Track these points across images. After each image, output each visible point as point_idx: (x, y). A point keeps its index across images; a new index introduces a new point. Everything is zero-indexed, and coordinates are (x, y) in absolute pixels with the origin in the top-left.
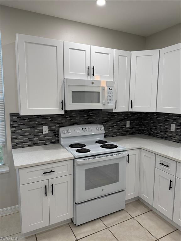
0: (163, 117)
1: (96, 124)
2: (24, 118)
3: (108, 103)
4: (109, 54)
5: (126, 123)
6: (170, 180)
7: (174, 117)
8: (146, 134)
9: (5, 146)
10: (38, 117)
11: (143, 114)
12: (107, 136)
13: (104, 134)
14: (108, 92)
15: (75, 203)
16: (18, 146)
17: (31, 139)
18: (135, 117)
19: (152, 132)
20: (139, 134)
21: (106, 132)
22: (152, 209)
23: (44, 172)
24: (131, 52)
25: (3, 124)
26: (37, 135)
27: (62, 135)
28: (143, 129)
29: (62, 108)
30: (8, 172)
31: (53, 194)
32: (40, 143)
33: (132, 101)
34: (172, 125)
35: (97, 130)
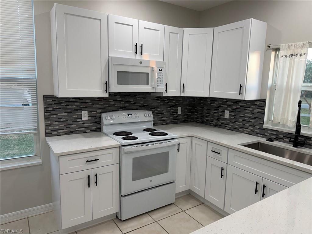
0: (217, 103)
1: (144, 110)
2: (61, 102)
3: (158, 85)
4: (159, 31)
5: (177, 109)
6: (222, 168)
7: (228, 103)
8: (199, 122)
9: (37, 134)
10: (77, 100)
11: (196, 100)
12: (155, 124)
13: (153, 121)
14: (158, 74)
15: (120, 196)
16: (53, 133)
17: (68, 126)
18: (187, 103)
19: (205, 120)
20: (191, 122)
21: (155, 119)
22: (204, 202)
23: (87, 161)
24: (184, 29)
25: (35, 108)
26: (75, 121)
27: (105, 122)
28: (196, 116)
29: (106, 90)
30: (41, 164)
31: (96, 185)
32: (78, 131)
33: (183, 84)
34: (226, 111)
35: (145, 116)
